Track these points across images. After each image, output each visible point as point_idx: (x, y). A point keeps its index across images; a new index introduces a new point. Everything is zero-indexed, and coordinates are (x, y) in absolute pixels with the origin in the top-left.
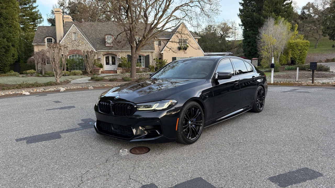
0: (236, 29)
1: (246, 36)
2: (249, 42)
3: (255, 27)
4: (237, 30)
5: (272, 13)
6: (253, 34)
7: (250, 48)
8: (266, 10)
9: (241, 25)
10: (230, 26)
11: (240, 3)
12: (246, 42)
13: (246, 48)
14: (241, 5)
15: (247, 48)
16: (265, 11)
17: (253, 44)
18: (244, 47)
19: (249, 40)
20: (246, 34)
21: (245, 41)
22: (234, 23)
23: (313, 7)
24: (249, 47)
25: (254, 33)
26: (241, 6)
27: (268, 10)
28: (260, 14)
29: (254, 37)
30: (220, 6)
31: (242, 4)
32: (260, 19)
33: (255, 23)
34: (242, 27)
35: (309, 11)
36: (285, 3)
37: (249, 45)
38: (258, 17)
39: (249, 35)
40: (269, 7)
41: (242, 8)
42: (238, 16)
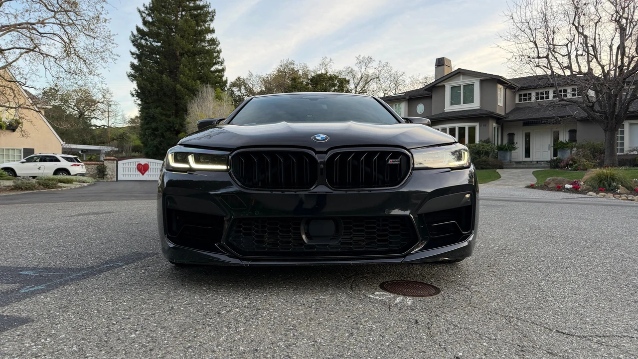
0: (110, 105)
1: (149, 117)
2: (156, 129)
3: (164, 102)
4: (113, 107)
5: (195, 81)
6: (162, 114)
7: (158, 140)
8: (186, 74)
9: (135, 96)
10: (98, 97)
11: (131, 52)
12: (146, 129)
13: (149, 140)
14: (135, 56)
15: (151, 140)
16: (184, 75)
17: (162, 134)
18: (144, 137)
19: (154, 125)
20: (147, 113)
21: (146, 126)
22: (108, 92)
23: (245, 85)
24: (154, 139)
25: (164, 112)
26: (135, 58)
27: (189, 75)
28: (176, 80)
29: (164, 121)
30: (114, 45)
31: (137, 54)
32: (175, 89)
33: (165, 94)
34: (137, 99)
35: (240, 90)
36: (213, 69)
37: (155, 134)
38: (172, 85)
39: (153, 115)
40: (190, 70)
41: (136, 62)
42: (129, 76)
